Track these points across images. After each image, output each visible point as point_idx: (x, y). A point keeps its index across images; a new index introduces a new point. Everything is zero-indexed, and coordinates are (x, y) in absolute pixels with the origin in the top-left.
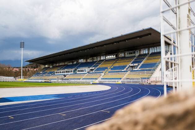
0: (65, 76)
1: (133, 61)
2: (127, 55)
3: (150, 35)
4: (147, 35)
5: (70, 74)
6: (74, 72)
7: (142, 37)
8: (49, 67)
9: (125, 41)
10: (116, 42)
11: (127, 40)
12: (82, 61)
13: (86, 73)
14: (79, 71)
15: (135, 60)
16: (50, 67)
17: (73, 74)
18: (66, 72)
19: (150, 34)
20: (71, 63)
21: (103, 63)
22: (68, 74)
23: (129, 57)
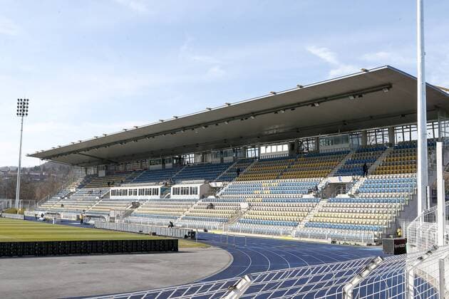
0: (135, 205)
1: (340, 166)
2: (324, 148)
3: (388, 88)
4: (379, 88)
5: (150, 200)
6: (162, 194)
7: (365, 93)
8: (96, 175)
9: (313, 105)
10: (285, 108)
11: (319, 103)
12: (191, 158)
13: (196, 201)
14: (176, 192)
15: (347, 163)
16: (100, 176)
17: (158, 200)
18: (142, 192)
19: (389, 86)
20: (160, 166)
21: (249, 168)
22: (145, 200)
23: (330, 154)
